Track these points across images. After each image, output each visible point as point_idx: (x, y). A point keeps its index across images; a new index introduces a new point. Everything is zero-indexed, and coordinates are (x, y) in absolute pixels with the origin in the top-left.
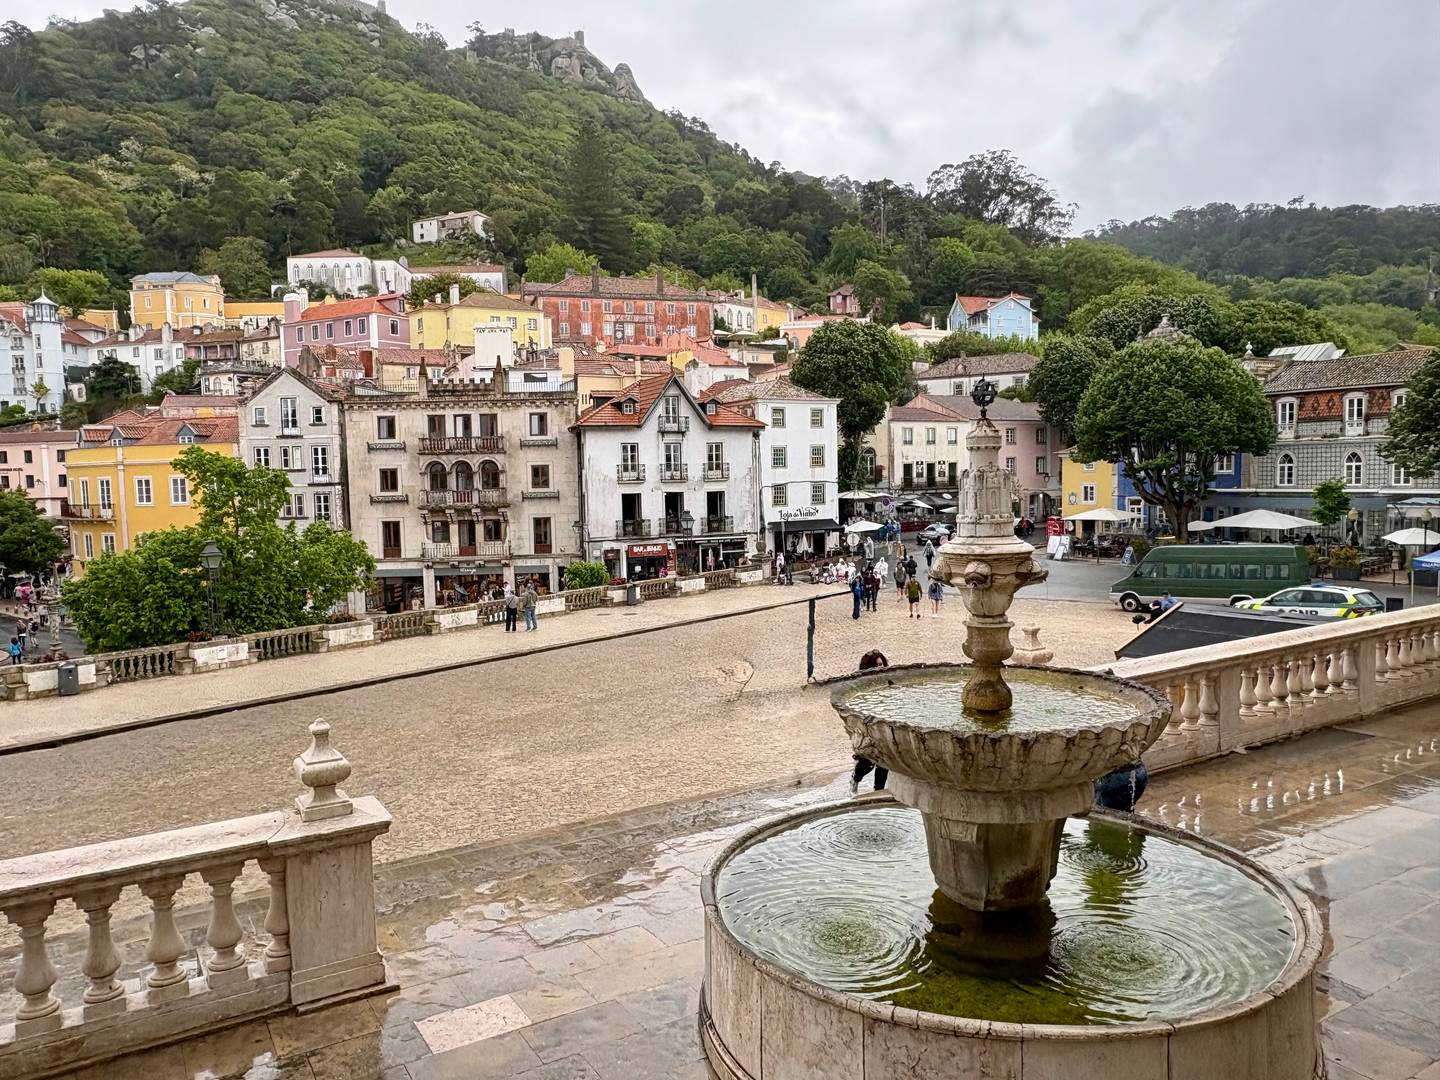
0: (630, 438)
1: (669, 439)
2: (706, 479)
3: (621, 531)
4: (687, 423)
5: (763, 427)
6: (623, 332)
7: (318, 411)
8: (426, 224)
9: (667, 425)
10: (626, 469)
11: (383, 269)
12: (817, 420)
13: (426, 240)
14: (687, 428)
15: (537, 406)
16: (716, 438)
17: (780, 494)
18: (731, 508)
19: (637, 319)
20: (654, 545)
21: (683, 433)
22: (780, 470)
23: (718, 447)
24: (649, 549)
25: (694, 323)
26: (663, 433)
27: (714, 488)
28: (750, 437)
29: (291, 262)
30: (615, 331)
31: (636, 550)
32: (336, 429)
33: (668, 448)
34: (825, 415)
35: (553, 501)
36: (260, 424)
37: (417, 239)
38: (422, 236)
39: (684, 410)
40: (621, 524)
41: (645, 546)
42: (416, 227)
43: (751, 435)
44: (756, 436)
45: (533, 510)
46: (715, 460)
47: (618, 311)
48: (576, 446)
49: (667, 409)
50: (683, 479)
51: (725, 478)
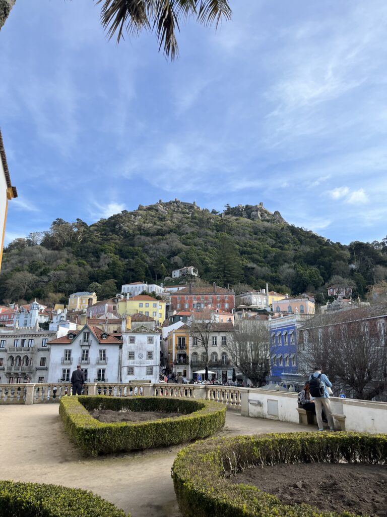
0: (68, 348)
1: (84, 348)
2: (98, 363)
4: (91, 342)
5: (124, 344)
6: (200, 307)
8: (176, 271)
9: (84, 343)
10: (66, 359)
11: (151, 287)
12: (151, 341)
13: (176, 277)
14: (91, 344)
15: (45, 336)
16: (103, 348)
17: (131, 371)
18: (107, 376)
19: (205, 302)
21: (90, 347)
22: (131, 361)
23: (104, 351)
25: (228, 302)
26: (81, 346)
27: (102, 367)
28: (118, 347)
29: (123, 287)
30: (197, 306)
33: (84, 352)
34: (155, 339)
35: (45, 371)
37: (173, 277)
38: (175, 276)
39: (91, 337)
42: (173, 272)
43: (119, 347)
44: (121, 347)
45: (39, 374)
46: (103, 356)
47: (198, 299)
49: (85, 337)
50: (88, 364)
51: (106, 364)
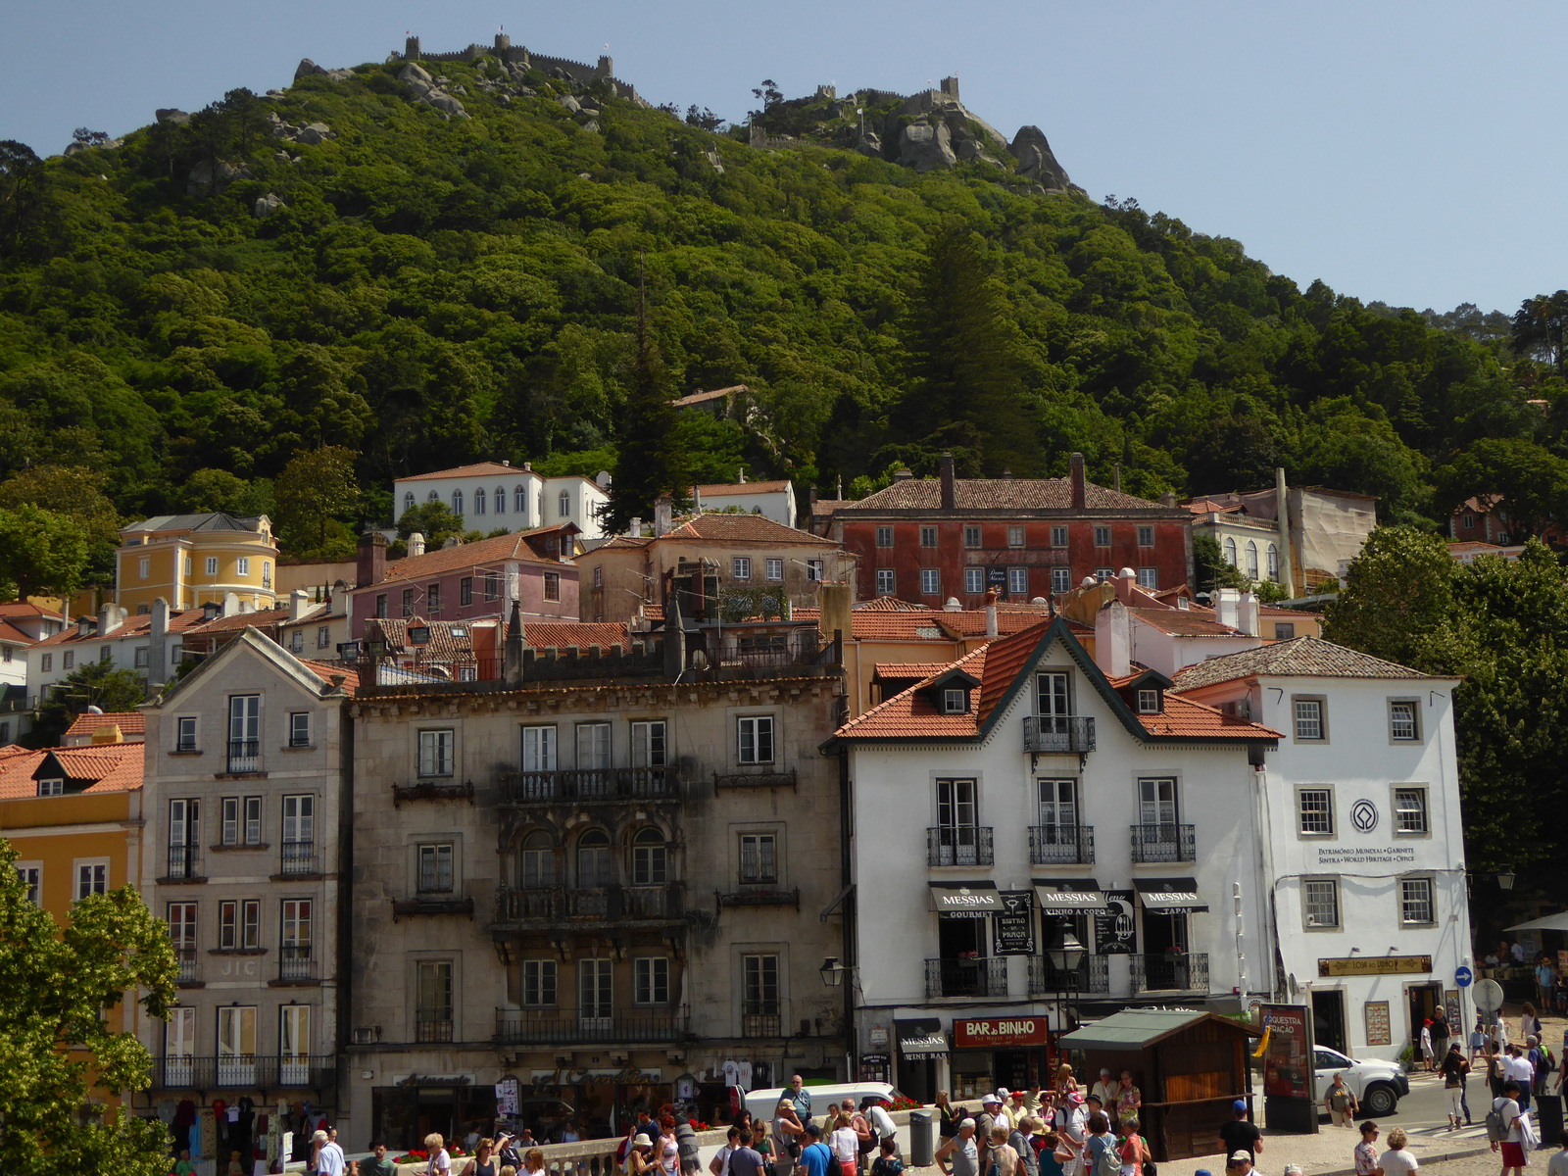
0: (957, 765)
1: (1049, 766)
2: (1139, 862)
3: (936, 983)
4: (1090, 731)
5: (1272, 742)
7: (299, 720)
9: (1043, 736)
10: (946, 837)
12: (1407, 725)
14: (1091, 744)
15: (754, 701)
16: (1160, 763)
17: (1322, 906)
19: (1033, 558)
20: (1014, 1019)
21: (1082, 757)
22: (1319, 844)
24: (1005, 1028)
26: (1034, 754)
28: (1240, 764)
31: (971, 1030)
32: (334, 758)
33: (1046, 793)
34: (1426, 712)
35: (785, 911)
36: (186, 748)
39: (1085, 703)
40: (936, 967)
41: (994, 1022)
43: (1244, 759)
44: (1257, 762)
45: (741, 931)
46: (1159, 813)
48: (836, 789)
49: (1044, 705)
50: (1084, 862)
51: (1185, 861)
